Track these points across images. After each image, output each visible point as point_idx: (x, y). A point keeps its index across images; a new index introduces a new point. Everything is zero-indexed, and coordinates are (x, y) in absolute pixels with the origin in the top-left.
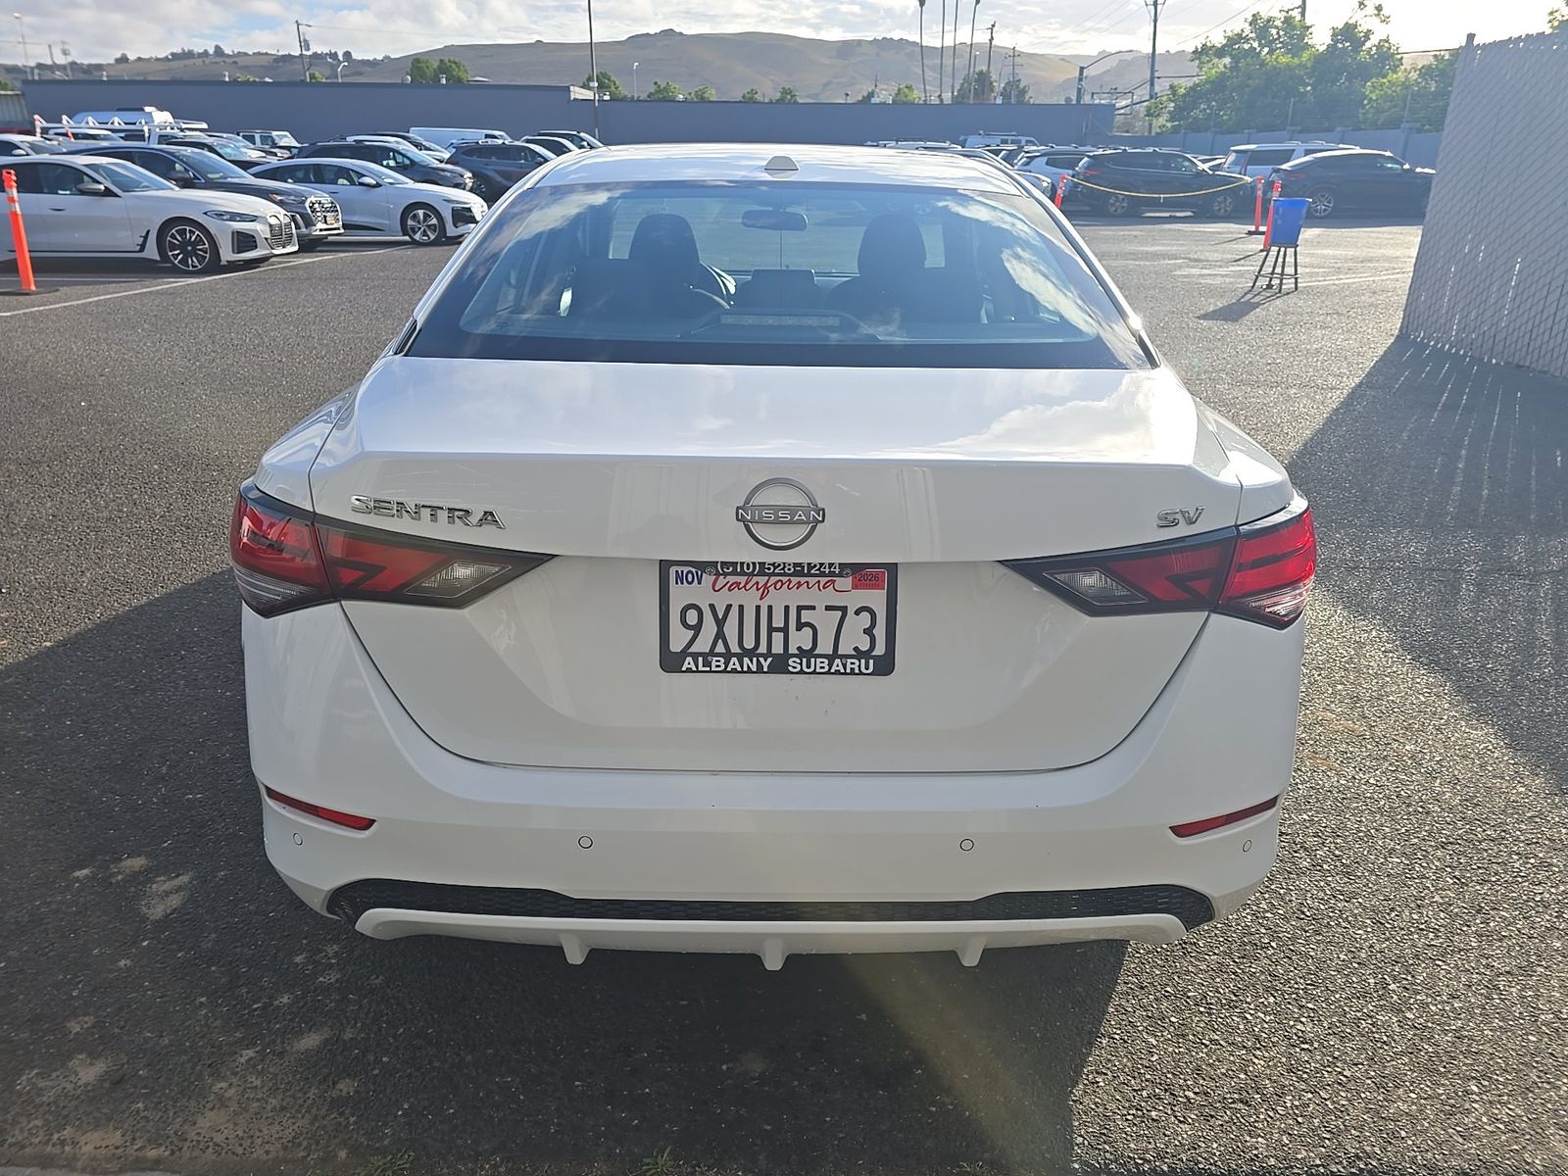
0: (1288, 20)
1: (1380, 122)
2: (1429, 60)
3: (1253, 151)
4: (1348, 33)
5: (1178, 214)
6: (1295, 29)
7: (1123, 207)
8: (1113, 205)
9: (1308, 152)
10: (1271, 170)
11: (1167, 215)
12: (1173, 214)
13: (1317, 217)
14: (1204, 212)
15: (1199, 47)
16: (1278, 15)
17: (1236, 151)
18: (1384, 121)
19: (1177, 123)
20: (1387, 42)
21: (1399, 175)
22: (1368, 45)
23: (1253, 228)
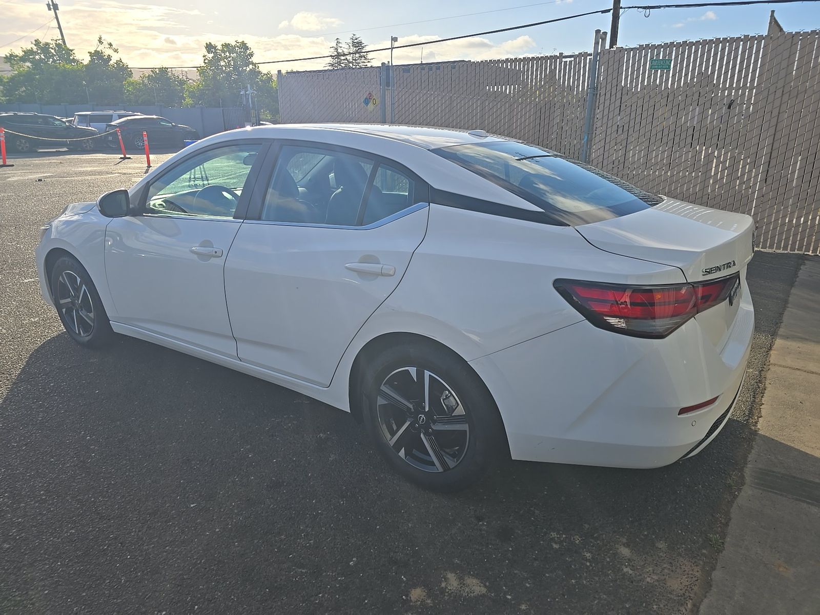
0: (58, 45)
1: (139, 102)
2: (148, 73)
3: (90, 115)
4: (96, 55)
5: (60, 150)
6: (63, 51)
7: (27, 147)
8: (20, 146)
9: (120, 117)
10: (105, 126)
11: (54, 150)
12: (58, 150)
13: (140, 149)
14: (77, 149)
15: (8, 55)
16: (51, 42)
17: (78, 115)
18: (142, 101)
19: (7, 98)
20: (121, 62)
21: (171, 128)
22: (111, 62)
23: (122, 156)
